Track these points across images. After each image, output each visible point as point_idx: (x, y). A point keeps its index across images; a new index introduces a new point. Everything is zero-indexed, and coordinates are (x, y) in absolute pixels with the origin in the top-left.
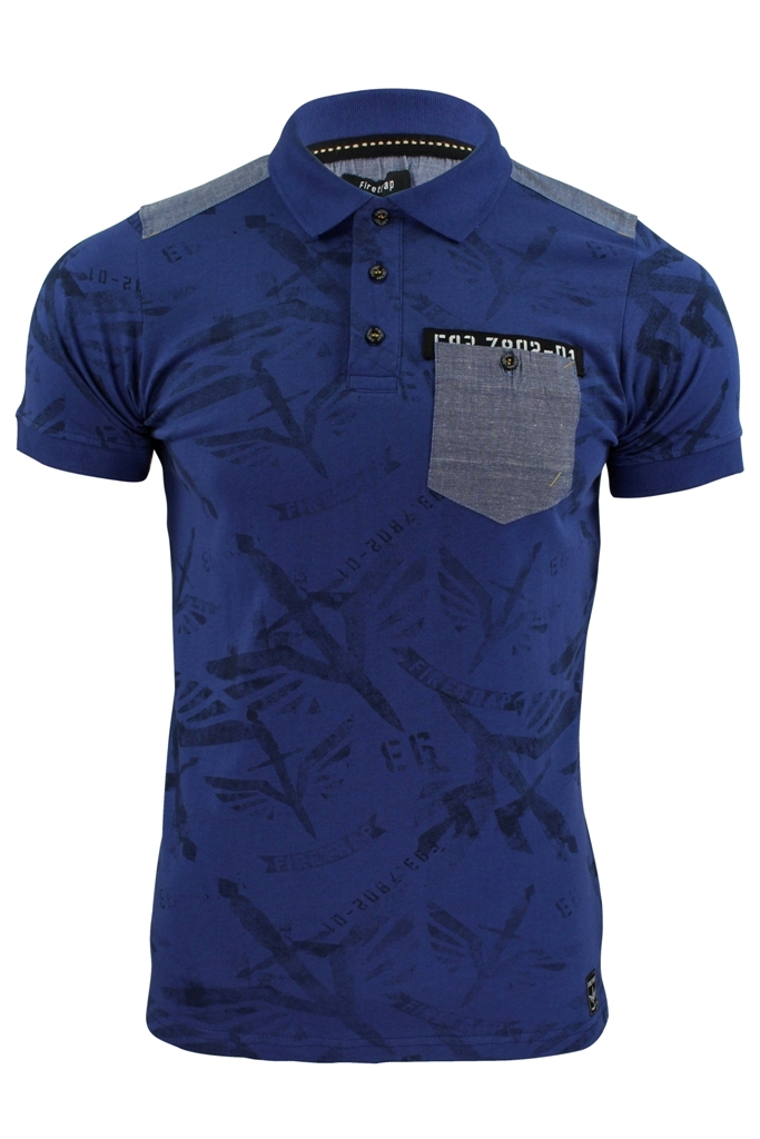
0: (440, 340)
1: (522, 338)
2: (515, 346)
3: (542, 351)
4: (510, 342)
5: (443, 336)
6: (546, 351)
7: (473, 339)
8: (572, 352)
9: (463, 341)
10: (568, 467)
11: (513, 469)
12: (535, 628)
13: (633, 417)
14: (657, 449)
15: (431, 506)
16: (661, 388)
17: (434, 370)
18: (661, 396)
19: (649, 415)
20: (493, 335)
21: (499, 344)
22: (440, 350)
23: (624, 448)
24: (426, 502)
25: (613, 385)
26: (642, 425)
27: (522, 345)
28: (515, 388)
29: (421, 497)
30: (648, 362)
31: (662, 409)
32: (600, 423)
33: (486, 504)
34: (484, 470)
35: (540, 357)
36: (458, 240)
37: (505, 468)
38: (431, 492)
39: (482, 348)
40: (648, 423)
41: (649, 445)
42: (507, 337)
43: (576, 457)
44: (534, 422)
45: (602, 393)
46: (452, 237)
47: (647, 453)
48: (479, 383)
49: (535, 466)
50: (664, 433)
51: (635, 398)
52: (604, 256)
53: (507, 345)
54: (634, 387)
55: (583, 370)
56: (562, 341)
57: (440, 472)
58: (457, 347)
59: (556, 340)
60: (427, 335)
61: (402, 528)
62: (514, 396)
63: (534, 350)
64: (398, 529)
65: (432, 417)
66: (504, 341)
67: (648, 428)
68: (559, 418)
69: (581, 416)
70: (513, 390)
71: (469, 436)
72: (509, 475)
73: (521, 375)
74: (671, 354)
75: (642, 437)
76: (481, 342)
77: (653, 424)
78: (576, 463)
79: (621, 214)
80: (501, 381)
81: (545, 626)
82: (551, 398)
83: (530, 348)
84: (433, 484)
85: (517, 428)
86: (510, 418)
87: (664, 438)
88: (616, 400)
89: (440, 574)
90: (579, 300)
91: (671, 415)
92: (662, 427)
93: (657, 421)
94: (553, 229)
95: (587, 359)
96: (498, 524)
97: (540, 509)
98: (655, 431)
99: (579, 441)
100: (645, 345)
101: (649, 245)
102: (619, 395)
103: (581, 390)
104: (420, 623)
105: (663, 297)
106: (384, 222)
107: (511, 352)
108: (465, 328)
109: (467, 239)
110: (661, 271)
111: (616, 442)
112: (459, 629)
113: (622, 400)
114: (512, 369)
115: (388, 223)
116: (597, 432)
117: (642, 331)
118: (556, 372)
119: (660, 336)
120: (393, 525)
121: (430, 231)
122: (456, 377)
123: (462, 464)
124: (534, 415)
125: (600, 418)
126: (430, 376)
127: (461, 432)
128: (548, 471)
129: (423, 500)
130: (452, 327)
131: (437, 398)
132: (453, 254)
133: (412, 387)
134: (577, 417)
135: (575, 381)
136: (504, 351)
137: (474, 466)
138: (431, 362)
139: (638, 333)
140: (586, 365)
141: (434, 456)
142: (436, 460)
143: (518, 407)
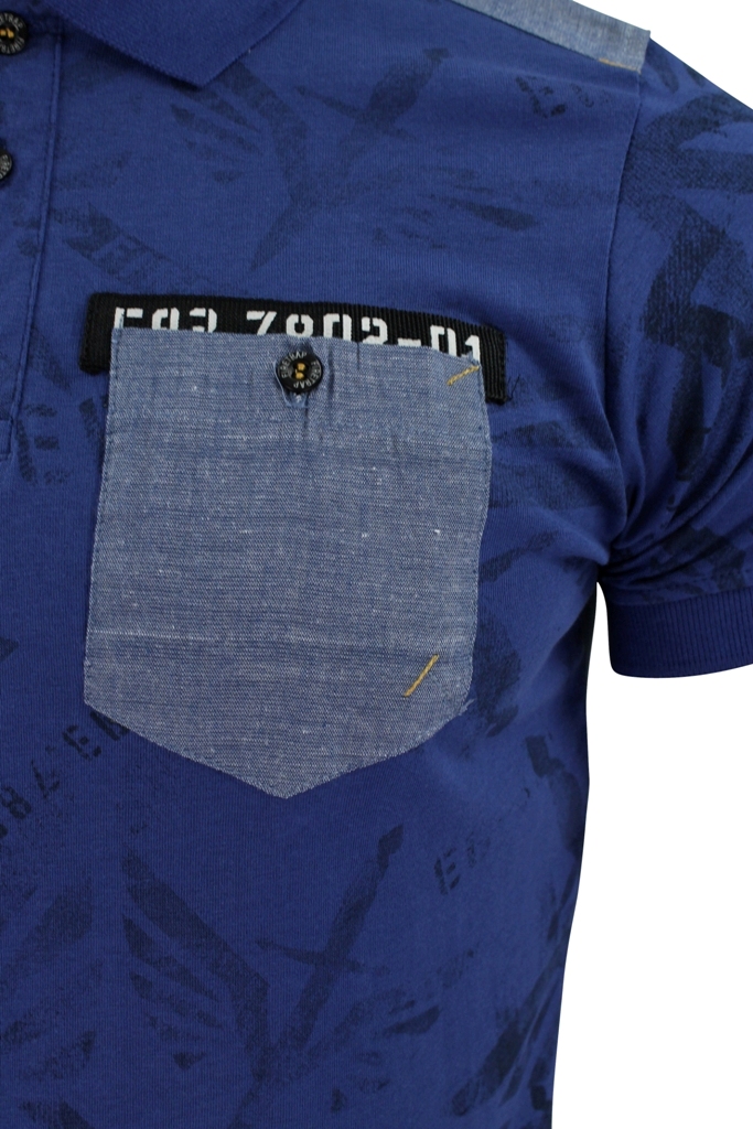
0: (128, 322)
1: (340, 309)
2: (318, 329)
3: (392, 340)
4: (308, 321)
5: (136, 313)
6: (402, 342)
7: (213, 317)
8: (473, 341)
9: (187, 322)
10: (459, 638)
11: (304, 654)
12: (400, 1028)
13: (642, 498)
14: (706, 568)
15: (97, 752)
16: (709, 424)
17: (105, 399)
18: (710, 443)
19: (682, 490)
20: (264, 306)
21: (278, 327)
22: (125, 349)
23: (627, 566)
24: (85, 740)
25: (585, 420)
26: (666, 515)
27: (338, 329)
28: (313, 437)
29: (72, 729)
30: (674, 365)
31: (711, 475)
32: (549, 517)
33: (234, 747)
34: (227, 661)
35: (385, 355)
36: (196, 81)
37: (280, 651)
38: (94, 715)
39: (231, 337)
40: (680, 511)
41: (686, 558)
42: (300, 309)
43: (482, 611)
44: (363, 526)
45: (555, 441)
46: (179, 74)
47: (681, 578)
48: (218, 429)
49: (364, 643)
50: (721, 532)
51: (645, 452)
52: (560, 109)
53: (299, 328)
54: (642, 423)
55: (502, 385)
56: (451, 314)
57: (112, 666)
58: (169, 338)
59: (432, 311)
60: (98, 311)
61: (28, 808)
62: (309, 458)
63: (371, 340)
64: (20, 808)
65: (93, 521)
66: (292, 320)
67: (680, 522)
68: (430, 514)
69: (492, 504)
70: (305, 443)
71: (183, 569)
72: (295, 671)
73: (330, 406)
74: (732, 341)
75: (667, 541)
76: (233, 321)
77: (692, 512)
78: (481, 626)
79: (614, 27)
80: (276, 420)
81: (432, 1014)
82: (409, 461)
83: (358, 335)
84: (98, 695)
85: (315, 546)
86: (295, 519)
87: (723, 543)
88: (595, 458)
89: (129, 924)
90: (498, 215)
91: (737, 487)
92: (717, 517)
93: (701, 504)
94: (438, 54)
95: (517, 360)
96: (271, 797)
97: (383, 754)
98: (698, 527)
99: (491, 569)
100: (666, 320)
101: (673, 86)
102: (603, 445)
103: (494, 438)
104: (87, 1045)
105: (709, 203)
106: (16, 46)
107: (306, 346)
108: (195, 289)
109: (221, 77)
110: (703, 141)
111: (603, 556)
112: (183, 1060)
113: (610, 458)
114: (308, 390)
115: (25, 48)
116: (542, 542)
117: (658, 286)
118: (425, 393)
119: (702, 296)
120: (8, 798)
121: (126, 63)
122: (158, 416)
123: (165, 643)
124: (363, 509)
125: (553, 504)
126: (95, 412)
127: (162, 558)
128: (401, 656)
129: (76, 736)
130: (161, 289)
131: (109, 470)
132: (182, 115)
133: (48, 443)
134: (481, 509)
135: (478, 416)
136: (288, 344)
137: (200, 649)
138: (100, 379)
139: (647, 292)
140: (510, 372)
141: (97, 623)
142: (100, 634)
143: (318, 489)
